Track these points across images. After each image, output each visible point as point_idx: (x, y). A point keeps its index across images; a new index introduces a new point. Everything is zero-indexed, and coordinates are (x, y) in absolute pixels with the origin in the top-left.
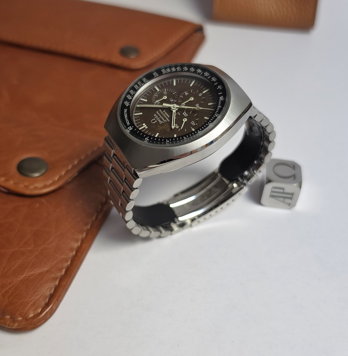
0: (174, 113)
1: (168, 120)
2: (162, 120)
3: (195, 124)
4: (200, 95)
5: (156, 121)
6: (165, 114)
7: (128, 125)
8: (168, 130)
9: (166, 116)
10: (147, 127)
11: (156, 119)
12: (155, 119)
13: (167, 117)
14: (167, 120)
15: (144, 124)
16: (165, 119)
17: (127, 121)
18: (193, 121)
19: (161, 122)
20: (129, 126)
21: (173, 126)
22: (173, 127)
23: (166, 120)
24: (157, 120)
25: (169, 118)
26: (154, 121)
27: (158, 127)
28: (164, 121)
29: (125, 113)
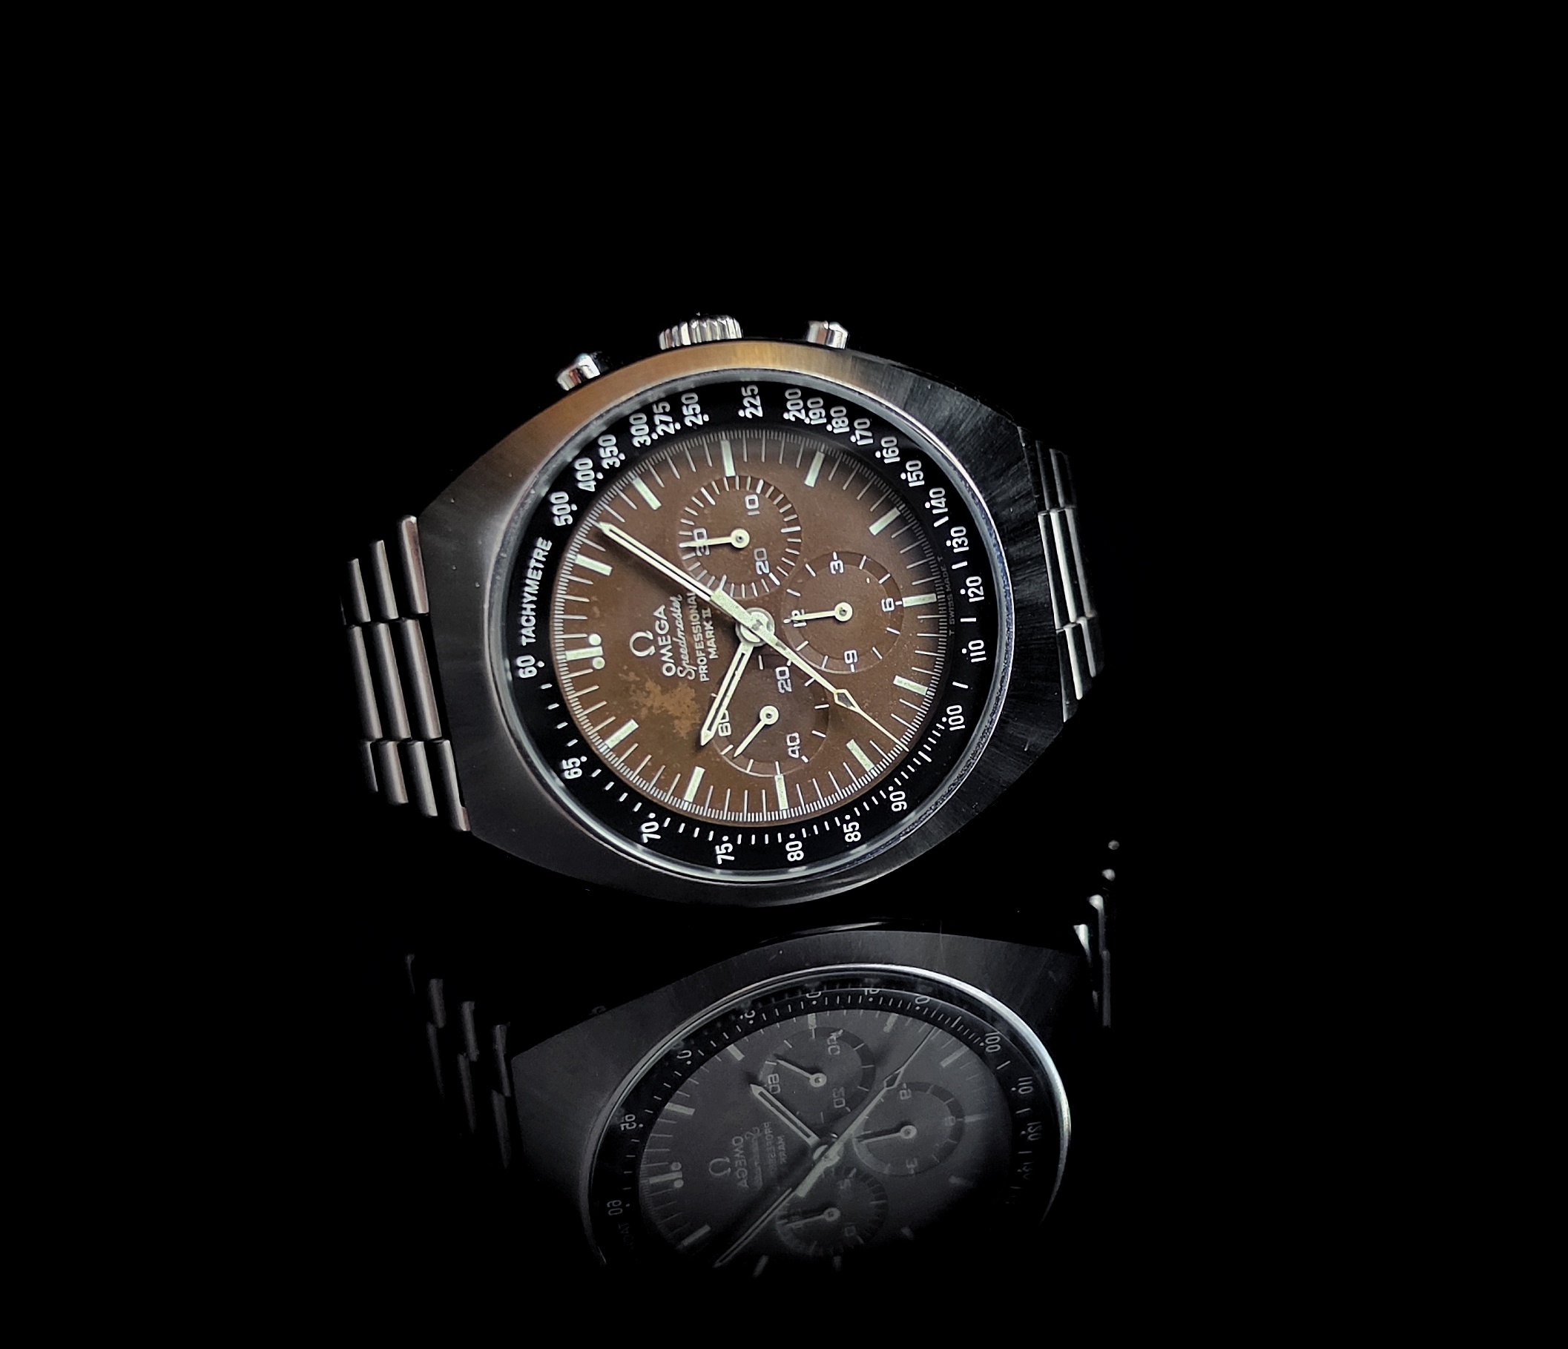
0: (742, 656)
1: (703, 669)
2: (677, 660)
3: (796, 756)
4: (888, 605)
5: (652, 650)
7: (524, 641)
8: (683, 728)
9: (705, 644)
10: (599, 664)
11: (656, 635)
12: (651, 636)
13: (706, 650)
14: (697, 671)
15: (595, 639)
16: (693, 660)
17: (528, 620)
18: (796, 735)
19: (669, 669)
20: (528, 650)
21: (711, 727)
22: (706, 736)
23: (690, 668)
24: (658, 648)
25: (710, 662)
26: (642, 644)
27: (650, 685)
28: (685, 668)
29: (537, 561)
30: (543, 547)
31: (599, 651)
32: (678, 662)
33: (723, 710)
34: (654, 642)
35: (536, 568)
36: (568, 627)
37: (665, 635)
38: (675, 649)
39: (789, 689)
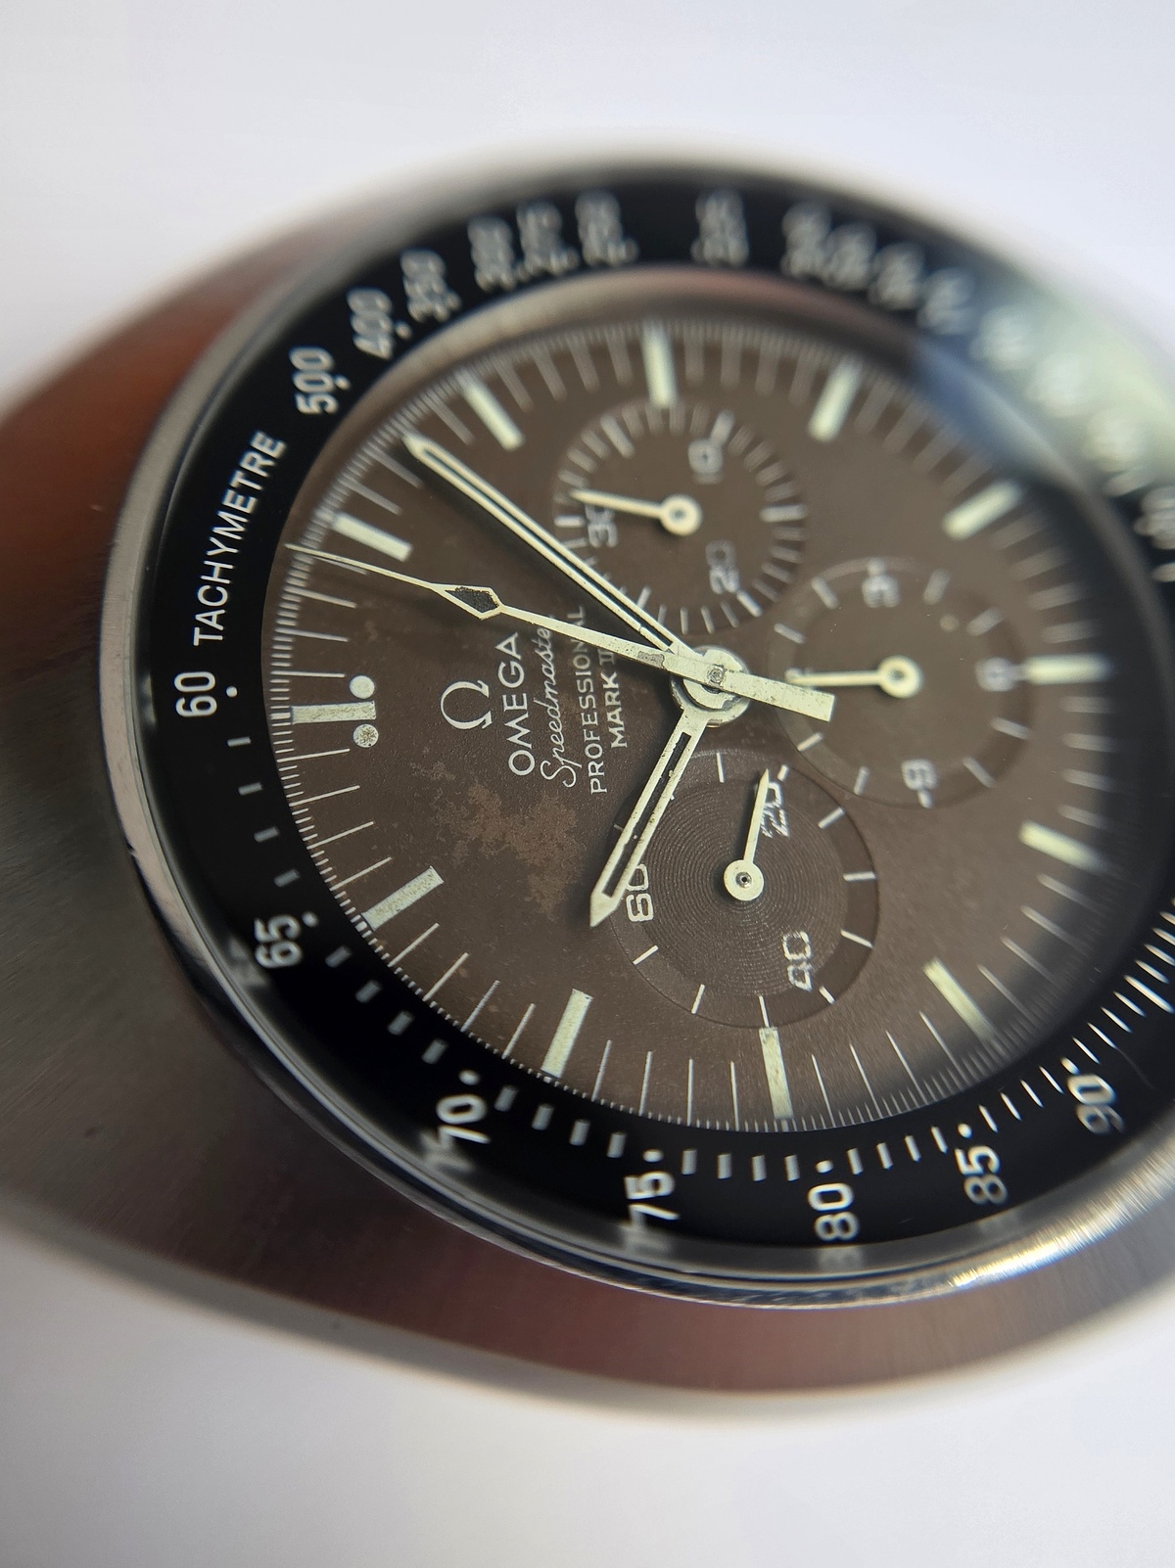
0: (685, 738)
1: (595, 769)
2: (541, 743)
3: (806, 985)
4: (996, 676)
5: (488, 718)
6: (600, 691)
7: (198, 636)
8: (548, 893)
9: (602, 717)
10: (366, 737)
11: (497, 689)
12: (485, 690)
13: (603, 730)
14: (582, 773)
15: (363, 686)
16: (576, 749)
17: (213, 595)
18: (804, 936)
19: (522, 763)
20: (204, 657)
21: (610, 890)
22: (602, 906)
23: (569, 765)
24: (501, 717)
25: (611, 755)
26: (466, 705)
27: (478, 792)
28: (555, 763)
29: (250, 476)
30: (264, 451)
31: (368, 711)
32: (542, 749)
33: (635, 863)
34: (493, 703)
35: (244, 491)
36: (304, 653)
37: (518, 691)
38: (538, 722)
39: (784, 831)
